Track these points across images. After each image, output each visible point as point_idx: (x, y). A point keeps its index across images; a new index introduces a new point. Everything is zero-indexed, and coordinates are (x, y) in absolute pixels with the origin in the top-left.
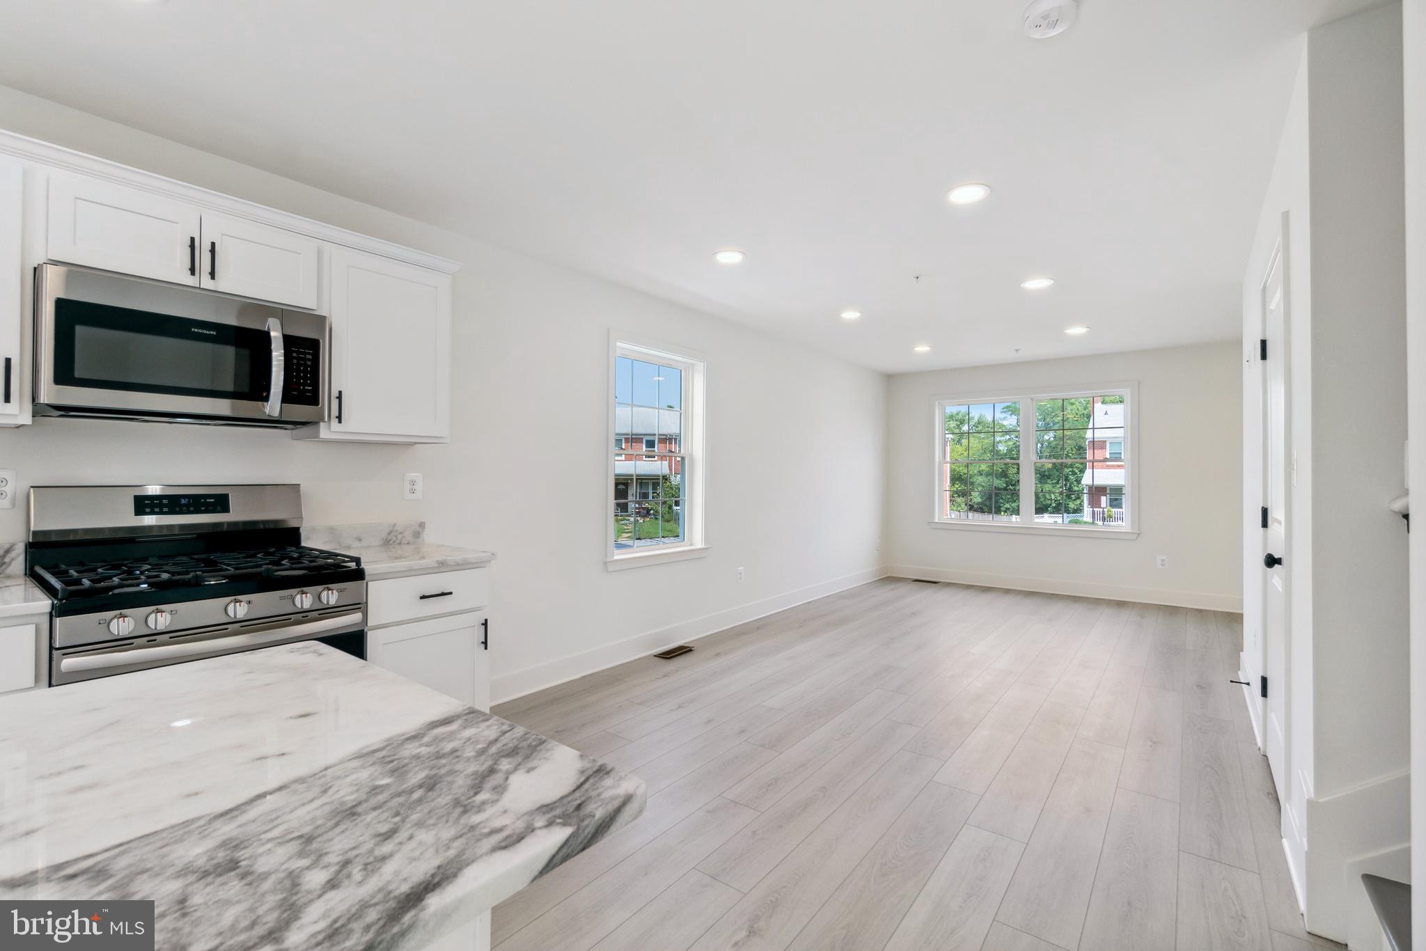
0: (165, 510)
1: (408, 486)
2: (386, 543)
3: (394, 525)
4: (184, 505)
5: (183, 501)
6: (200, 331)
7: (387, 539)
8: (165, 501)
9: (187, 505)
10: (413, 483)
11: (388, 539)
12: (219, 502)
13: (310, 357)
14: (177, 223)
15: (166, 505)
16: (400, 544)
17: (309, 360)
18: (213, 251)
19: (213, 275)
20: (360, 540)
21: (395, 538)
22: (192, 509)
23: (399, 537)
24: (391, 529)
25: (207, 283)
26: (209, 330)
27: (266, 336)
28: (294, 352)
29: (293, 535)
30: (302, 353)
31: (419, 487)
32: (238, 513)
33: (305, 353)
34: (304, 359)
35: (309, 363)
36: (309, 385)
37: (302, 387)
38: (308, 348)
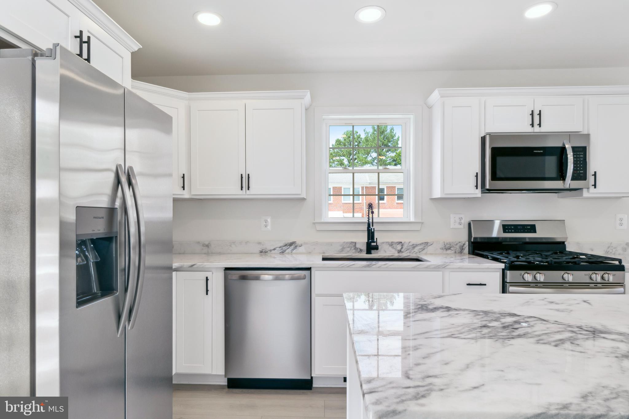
0: (513, 231)
1: (618, 221)
3: (611, 243)
4: (519, 229)
5: (519, 227)
8: (512, 227)
9: (521, 229)
10: (621, 219)
11: (608, 251)
12: (532, 228)
14: (525, 106)
15: (513, 229)
16: (614, 254)
17: (581, 158)
18: (540, 114)
19: (540, 125)
20: (592, 250)
22: (522, 231)
23: (614, 250)
24: (609, 245)
25: (537, 129)
26: (540, 150)
28: (575, 154)
29: (562, 245)
30: (578, 155)
31: (625, 222)
32: (541, 233)
33: (581, 155)
34: (580, 158)
35: (582, 159)
36: (581, 170)
37: (578, 172)
38: (580, 152)
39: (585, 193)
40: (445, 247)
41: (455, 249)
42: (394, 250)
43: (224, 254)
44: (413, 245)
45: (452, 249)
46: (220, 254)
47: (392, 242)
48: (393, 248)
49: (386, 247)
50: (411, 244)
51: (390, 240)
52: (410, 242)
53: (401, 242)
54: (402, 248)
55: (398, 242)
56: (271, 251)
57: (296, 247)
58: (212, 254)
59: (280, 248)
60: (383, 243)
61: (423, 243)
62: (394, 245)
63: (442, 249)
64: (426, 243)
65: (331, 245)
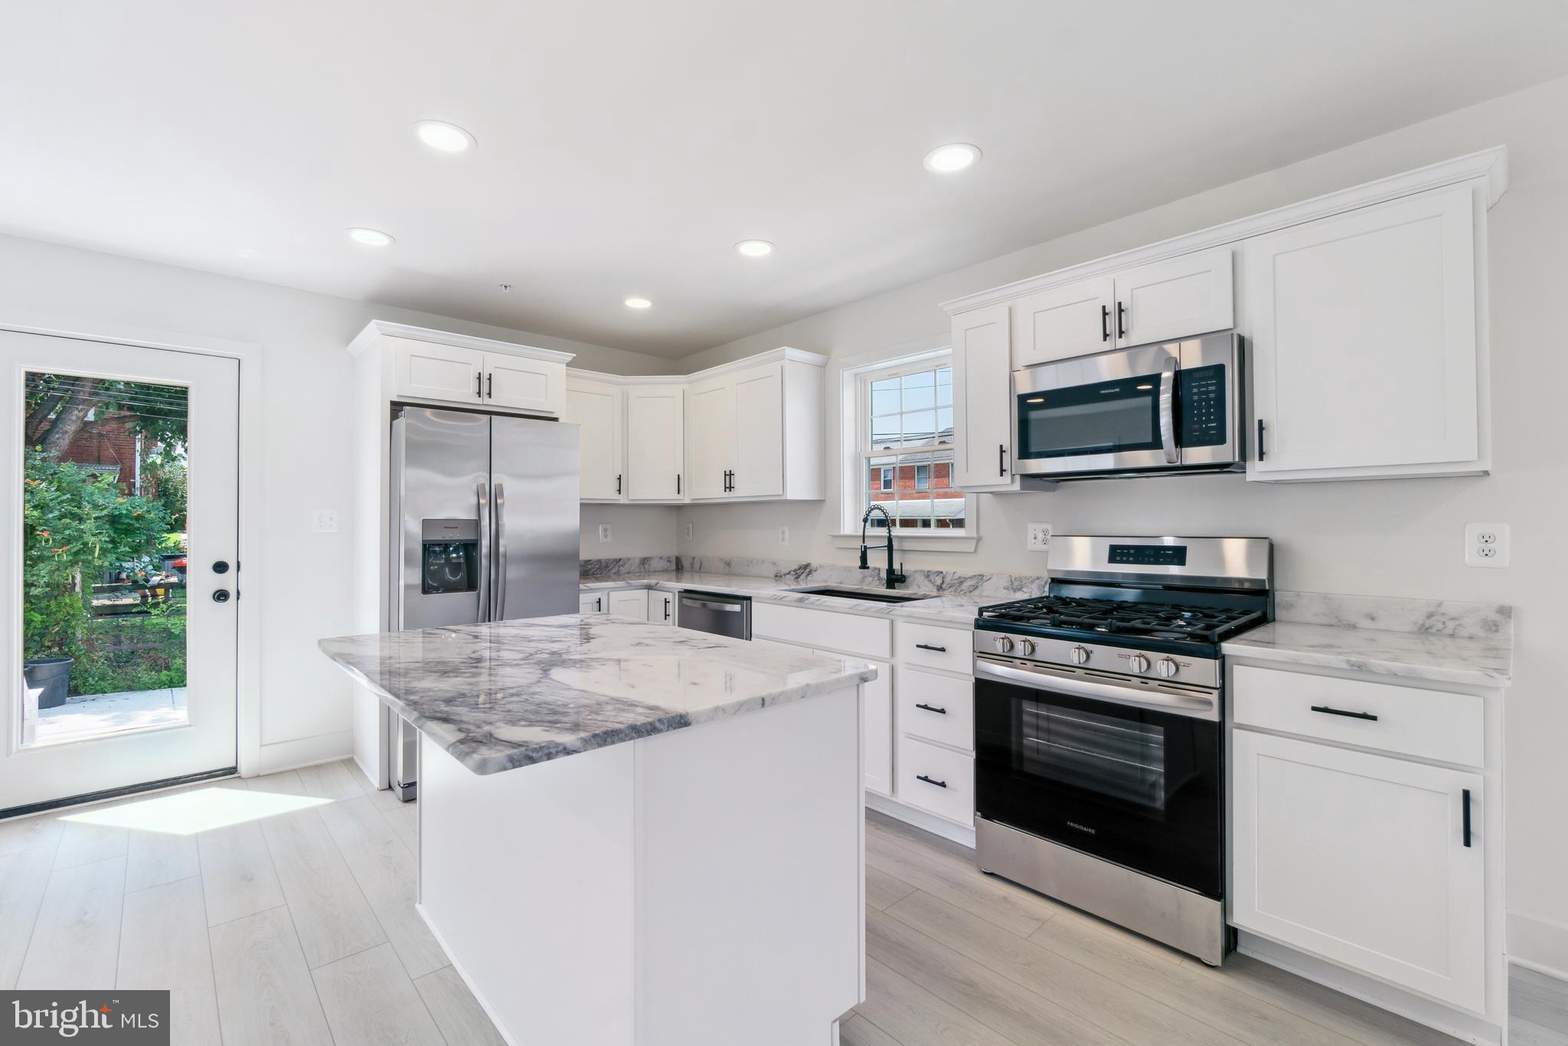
0: (1131, 559)
2: (1424, 631)
3: (1440, 605)
4: (1147, 556)
5: (1147, 552)
6: (1107, 391)
7: (1423, 625)
8: (1132, 551)
9: (1150, 556)
11: (1427, 625)
12: (1178, 555)
13: (1213, 388)
15: (1132, 555)
16: (1452, 636)
17: (1212, 392)
20: (1373, 619)
21: (1440, 626)
23: (1451, 625)
24: (1432, 609)
25: (1112, 344)
26: (1113, 388)
28: (1195, 387)
30: (1203, 386)
32: (1196, 567)
33: (1207, 385)
34: (1207, 393)
35: (1212, 396)
36: (1212, 421)
37: (1204, 426)
38: (1211, 378)
40: (1012, 584)
41: (1030, 590)
42: (930, 585)
43: (743, 576)
44: (960, 578)
45: (1025, 589)
46: (739, 575)
47: (929, 571)
48: (930, 581)
49: (920, 578)
50: (956, 576)
51: (926, 568)
52: (954, 573)
53: (942, 573)
54: (943, 582)
55: (937, 572)
56: (785, 575)
57: (810, 572)
58: (733, 575)
59: (794, 571)
60: (916, 572)
61: (975, 576)
62: (932, 577)
63: (1007, 588)
64: (979, 575)
65: (850, 571)
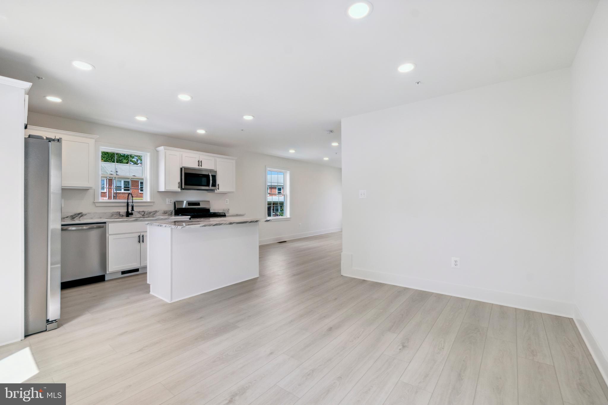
1: (226, 202)
9: (195, 204)
10: (227, 201)
12: (198, 204)
14: (197, 158)
15: (192, 204)
18: (201, 162)
19: (201, 166)
24: (223, 210)
25: (200, 167)
26: (201, 175)
27: (209, 175)
29: (209, 210)
31: (228, 202)
32: (202, 206)
35: (214, 179)
36: (214, 183)
39: (216, 192)
40: (164, 212)
41: (169, 213)
42: (141, 215)
47: (139, 211)
49: (136, 214)
52: (148, 211)
54: (144, 213)
55: (142, 211)
59: (71, 216)
64: (156, 211)
